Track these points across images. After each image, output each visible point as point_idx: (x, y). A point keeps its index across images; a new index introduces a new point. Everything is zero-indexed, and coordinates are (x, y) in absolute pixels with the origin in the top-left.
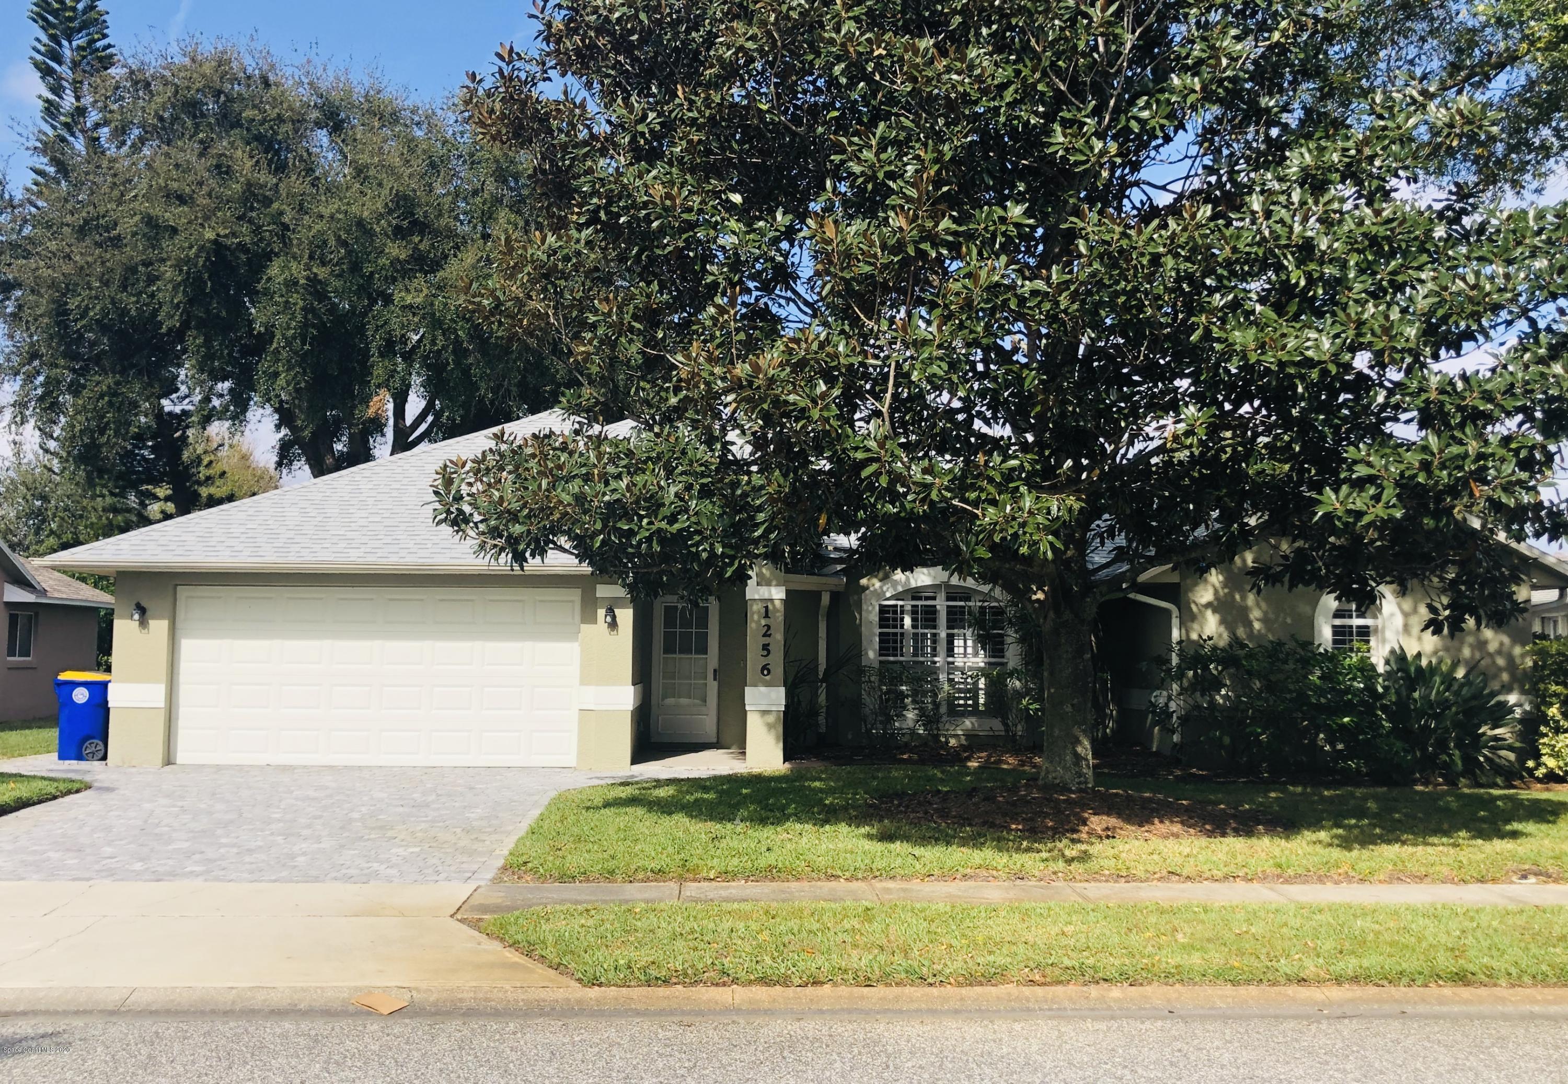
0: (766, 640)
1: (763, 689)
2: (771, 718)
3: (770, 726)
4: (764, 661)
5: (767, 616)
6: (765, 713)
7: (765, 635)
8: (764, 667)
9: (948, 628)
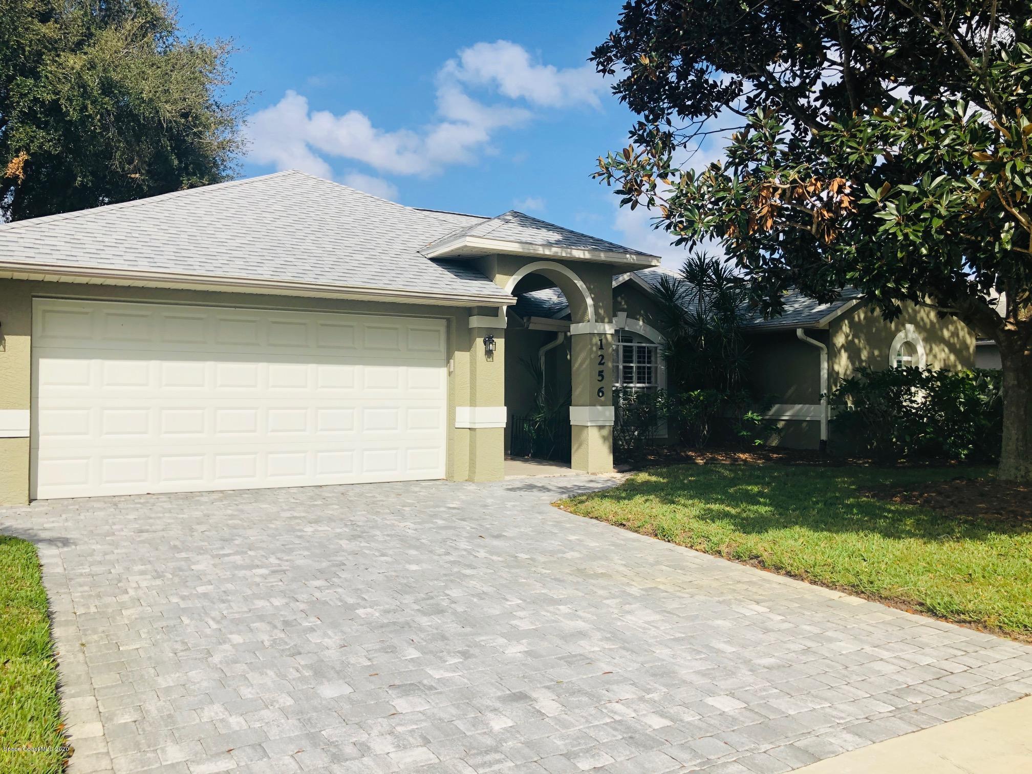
0: (601, 368)
1: (599, 408)
2: (605, 432)
3: (605, 438)
4: (600, 385)
5: (601, 348)
6: (601, 427)
7: (600, 364)
8: (600, 390)
9: (624, 362)
